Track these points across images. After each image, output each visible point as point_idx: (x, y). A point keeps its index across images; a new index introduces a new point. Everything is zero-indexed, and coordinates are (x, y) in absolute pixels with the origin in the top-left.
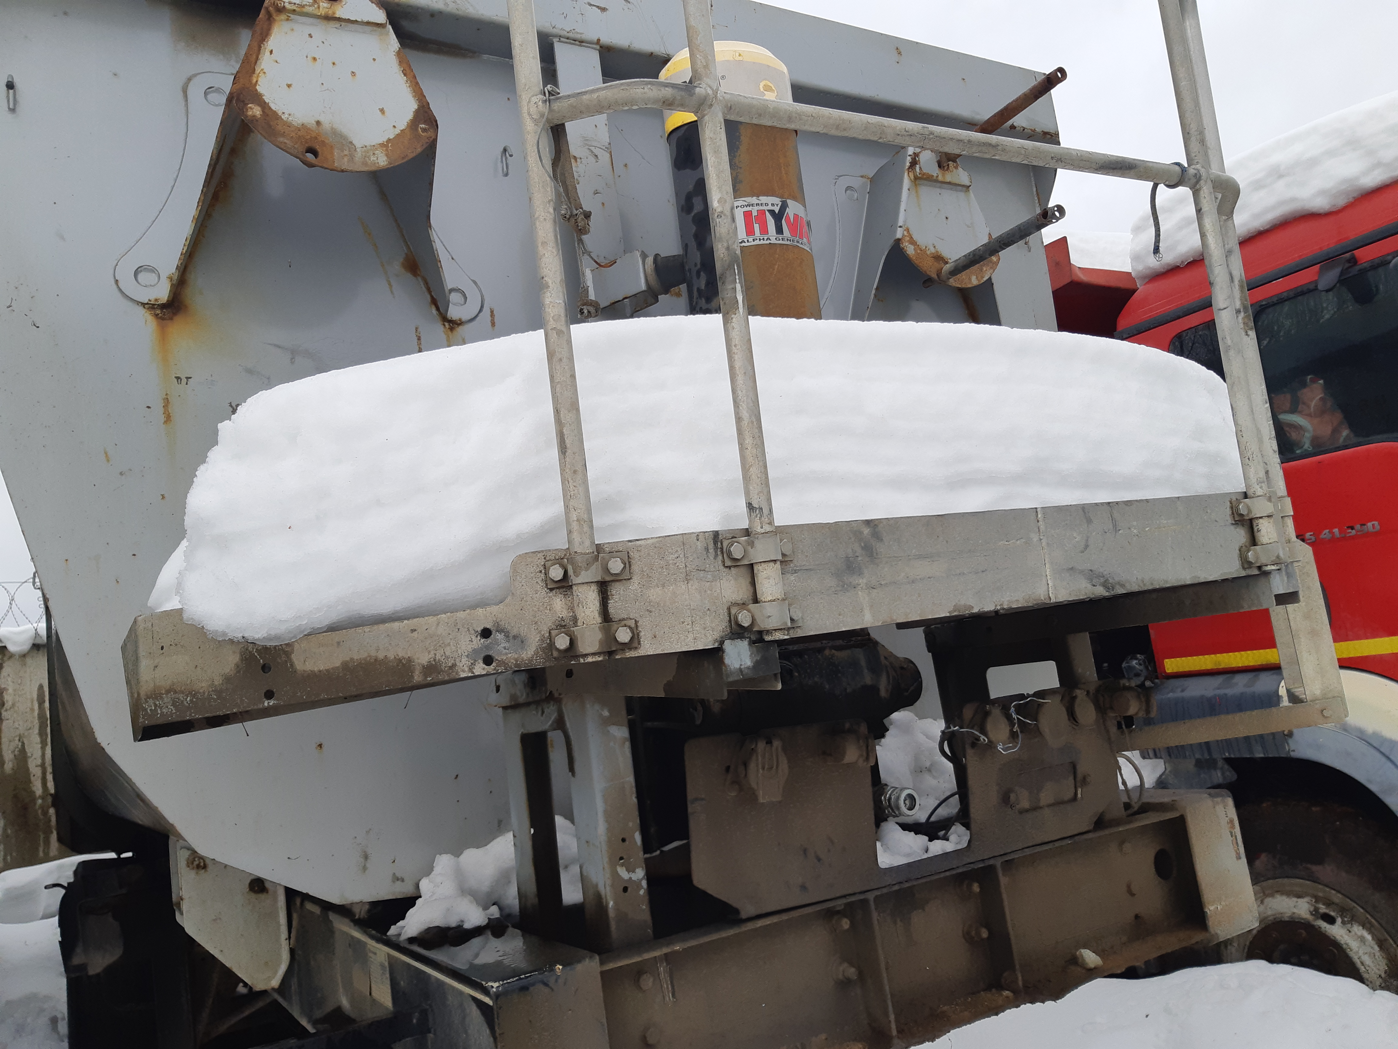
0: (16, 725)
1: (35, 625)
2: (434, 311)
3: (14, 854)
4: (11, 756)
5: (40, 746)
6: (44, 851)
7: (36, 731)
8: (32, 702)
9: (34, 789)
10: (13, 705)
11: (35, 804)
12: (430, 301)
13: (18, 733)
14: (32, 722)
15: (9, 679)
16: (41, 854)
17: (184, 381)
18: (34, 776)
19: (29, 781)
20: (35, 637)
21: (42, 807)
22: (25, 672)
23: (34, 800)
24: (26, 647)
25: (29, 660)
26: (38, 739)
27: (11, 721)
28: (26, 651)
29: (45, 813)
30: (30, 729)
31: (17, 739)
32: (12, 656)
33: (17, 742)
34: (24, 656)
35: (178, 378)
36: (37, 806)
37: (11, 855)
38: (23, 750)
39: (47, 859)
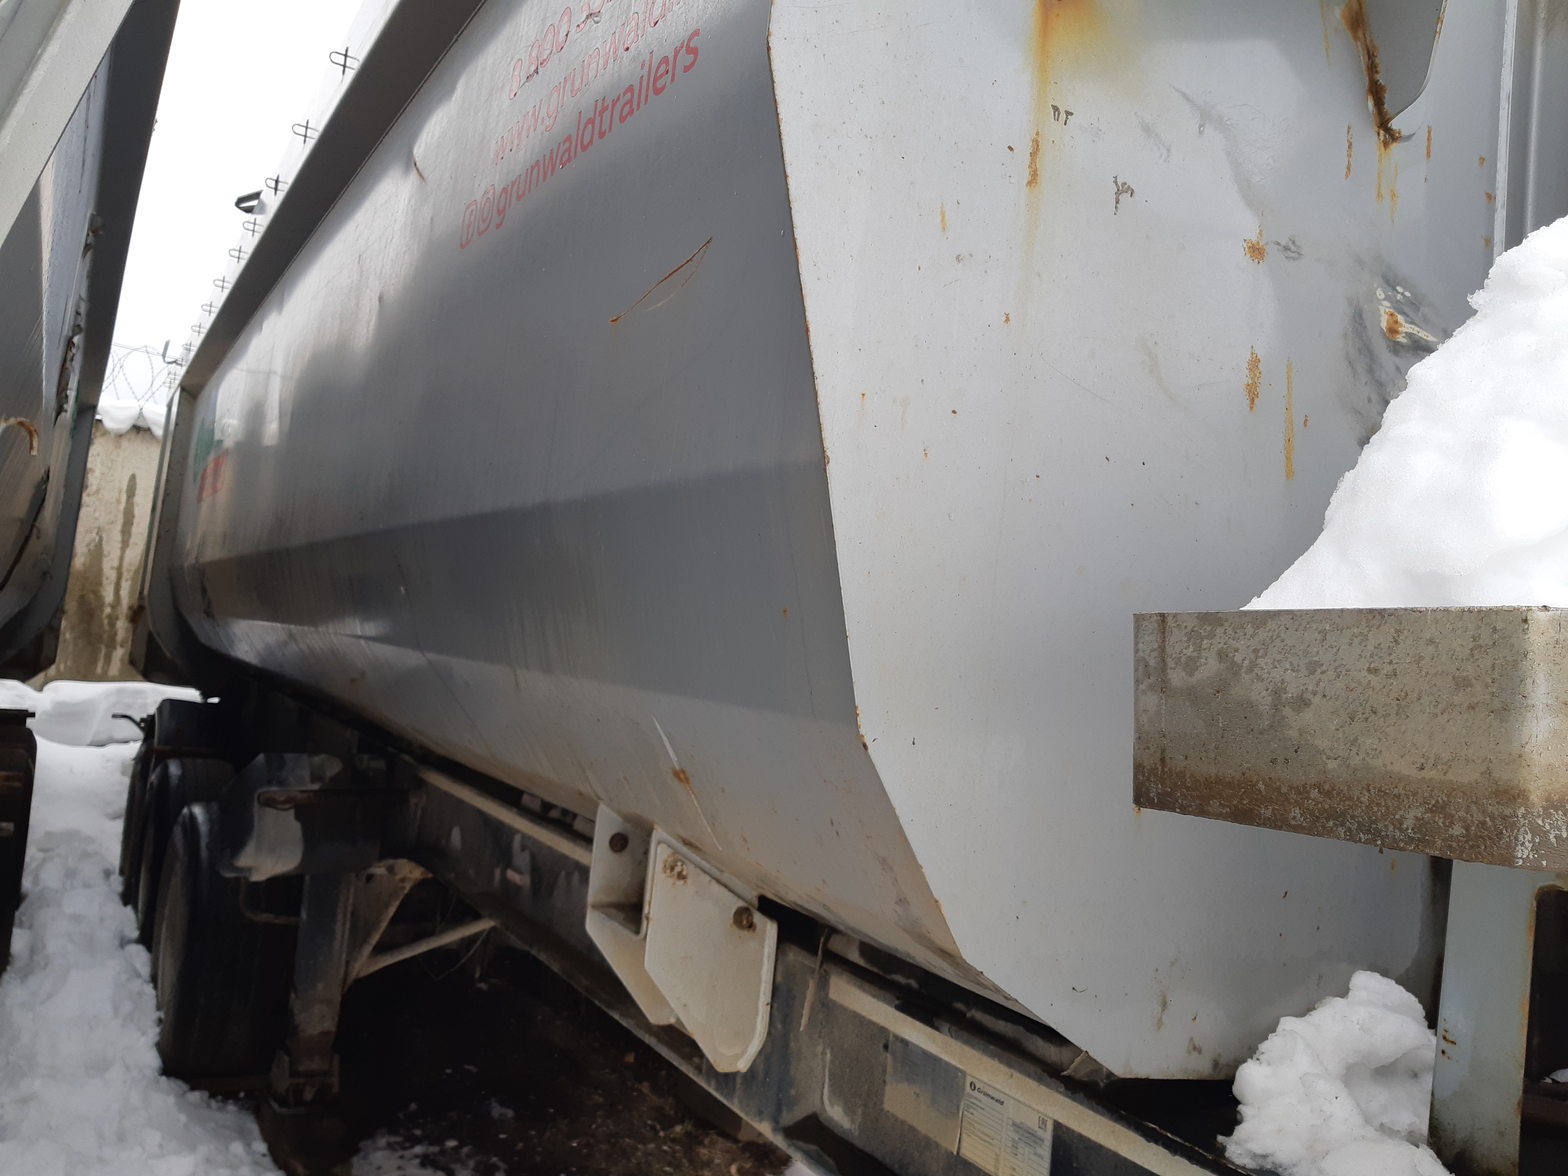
0: (97, 514)
1: (141, 403)
2: (1371, 104)
3: (69, 663)
4: (85, 550)
5: (120, 545)
6: (103, 667)
7: (119, 527)
8: (120, 492)
9: (104, 594)
10: (98, 491)
11: (102, 611)
12: (1367, 88)
13: (97, 524)
14: (116, 516)
15: (99, 460)
16: (99, 670)
17: (1063, 116)
18: (107, 579)
19: (100, 584)
20: (139, 418)
21: (109, 616)
22: (118, 455)
23: (102, 605)
24: (125, 426)
25: (125, 443)
26: (118, 537)
27: (91, 509)
28: (124, 431)
29: (112, 625)
30: (112, 523)
31: (95, 531)
32: (106, 433)
33: (94, 535)
34: (120, 436)
35: (1056, 109)
36: (104, 615)
37: (66, 663)
38: (99, 545)
39: (103, 678)
